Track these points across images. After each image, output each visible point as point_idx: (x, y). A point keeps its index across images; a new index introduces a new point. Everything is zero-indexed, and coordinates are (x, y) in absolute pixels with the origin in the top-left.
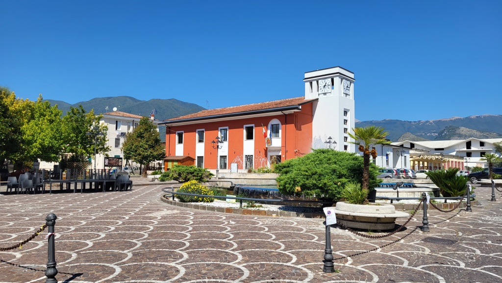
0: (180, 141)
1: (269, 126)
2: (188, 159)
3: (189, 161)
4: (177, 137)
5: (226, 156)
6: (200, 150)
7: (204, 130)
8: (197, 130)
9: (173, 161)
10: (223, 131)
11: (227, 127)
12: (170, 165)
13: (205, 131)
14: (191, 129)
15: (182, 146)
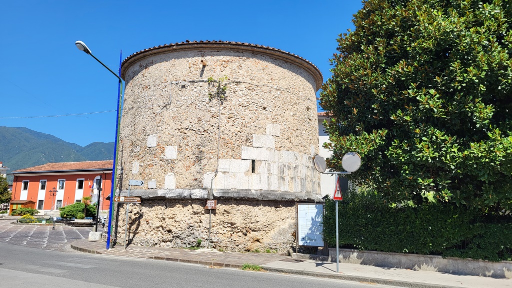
0: (25, 188)
1: (95, 180)
2: (31, 203)
3: (31, 204)
4: (23, 185)
5: (61, 200)
6: (42, 195)
7: (46, 180)
8: (41, 180)
9: (17, 204)
10: (61, 182)
11: (65, 180)
12: (15, 207)
13: (48, 181)
14: (35, 179)
15: (26, 192)
